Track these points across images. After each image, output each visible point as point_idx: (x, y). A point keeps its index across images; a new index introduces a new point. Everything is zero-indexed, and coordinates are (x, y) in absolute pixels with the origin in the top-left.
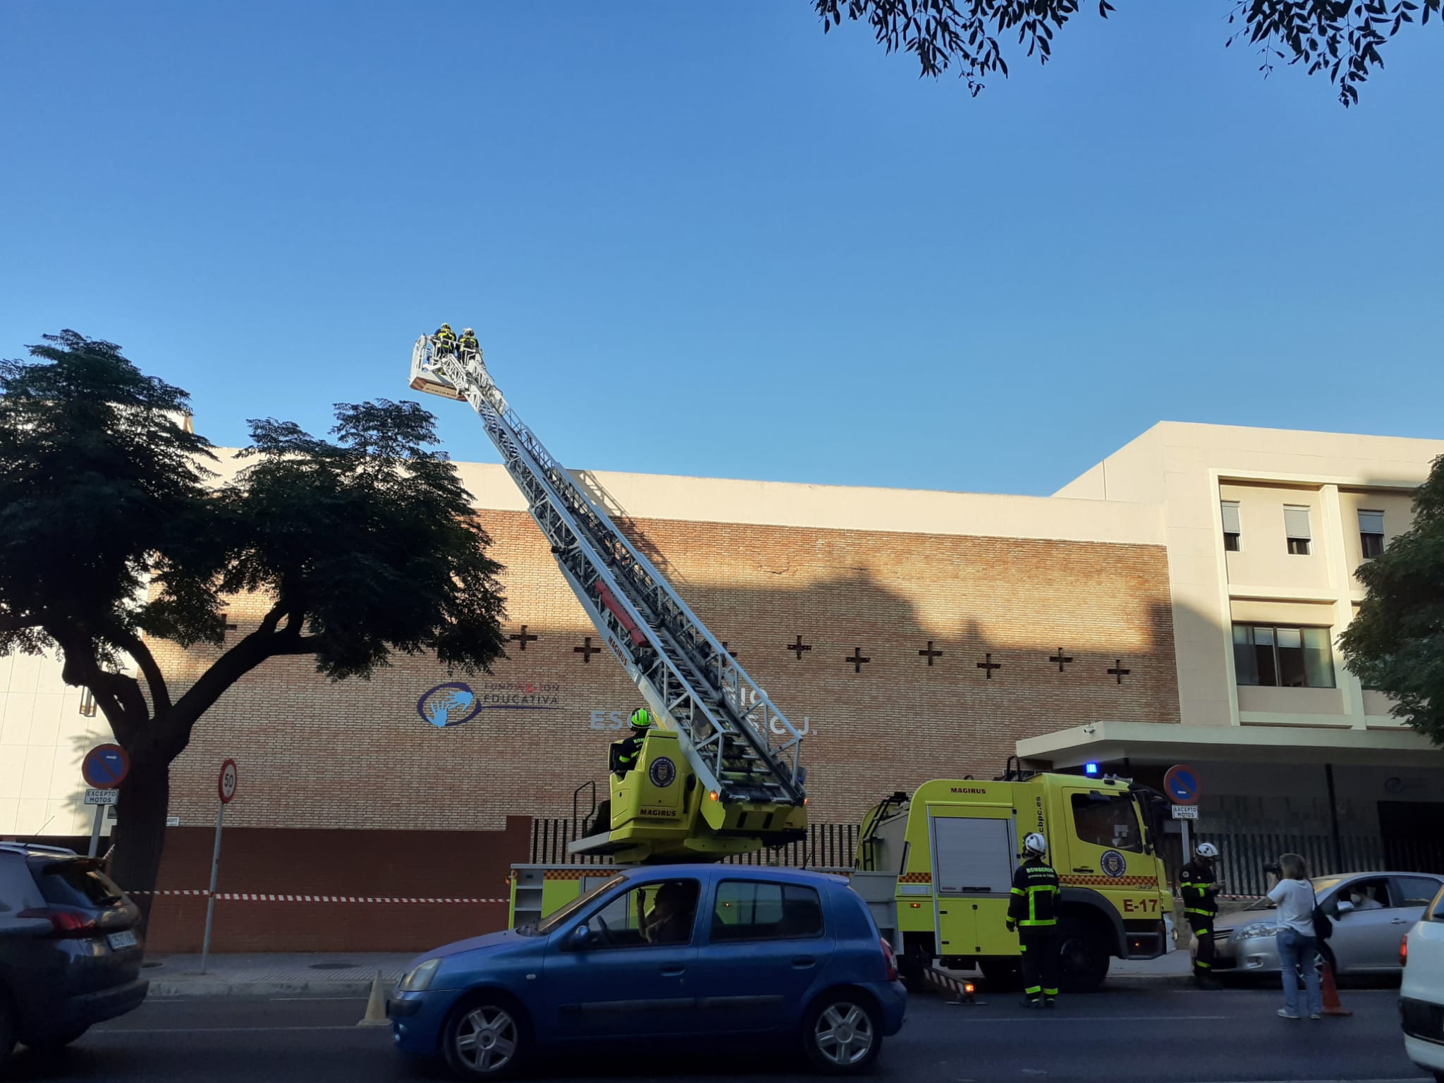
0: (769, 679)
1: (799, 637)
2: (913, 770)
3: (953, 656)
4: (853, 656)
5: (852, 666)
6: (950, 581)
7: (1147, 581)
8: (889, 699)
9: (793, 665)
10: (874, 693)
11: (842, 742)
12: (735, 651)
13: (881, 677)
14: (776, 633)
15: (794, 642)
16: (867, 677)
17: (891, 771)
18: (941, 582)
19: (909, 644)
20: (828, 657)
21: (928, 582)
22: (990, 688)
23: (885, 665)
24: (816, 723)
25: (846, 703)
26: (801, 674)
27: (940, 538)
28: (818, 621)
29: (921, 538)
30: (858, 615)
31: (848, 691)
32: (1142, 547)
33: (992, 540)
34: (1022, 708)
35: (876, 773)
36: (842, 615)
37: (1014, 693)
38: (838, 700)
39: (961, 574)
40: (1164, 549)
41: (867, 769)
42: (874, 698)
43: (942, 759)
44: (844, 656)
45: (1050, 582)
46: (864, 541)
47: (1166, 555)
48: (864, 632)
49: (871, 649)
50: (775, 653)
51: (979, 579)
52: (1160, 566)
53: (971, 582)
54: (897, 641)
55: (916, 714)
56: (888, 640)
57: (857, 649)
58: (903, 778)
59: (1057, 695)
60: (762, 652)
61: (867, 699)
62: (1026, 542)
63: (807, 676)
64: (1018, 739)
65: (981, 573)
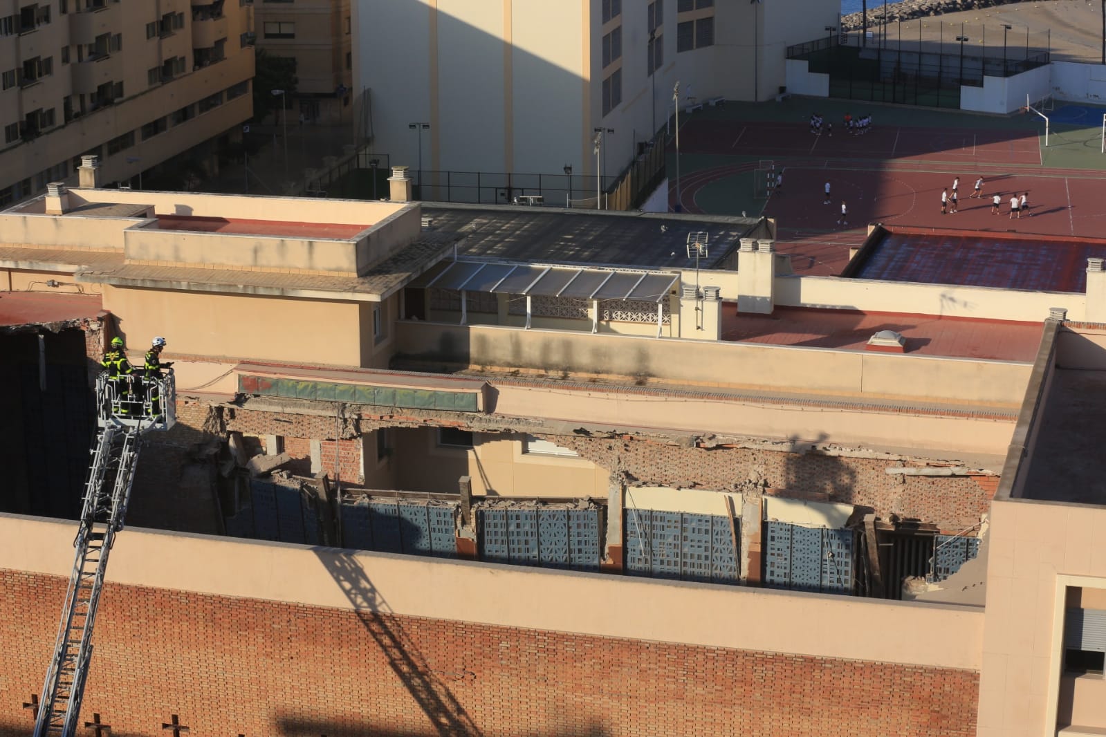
6: (671, 703)
7: (945, 717)
18: (661, 704)
21: (642, 702)
27: (662, 649)
29: (635, 647)
32: (943, 672)
33: (731, 656)
39: (689, 695)
40: (975, 676)
45: (809, 712)
46: (560, 647)
47: (978, 685)
51: (713, 702)
52: (966, 698)
53: (699, 707)
62: (778, 659)
65: (713, 696)
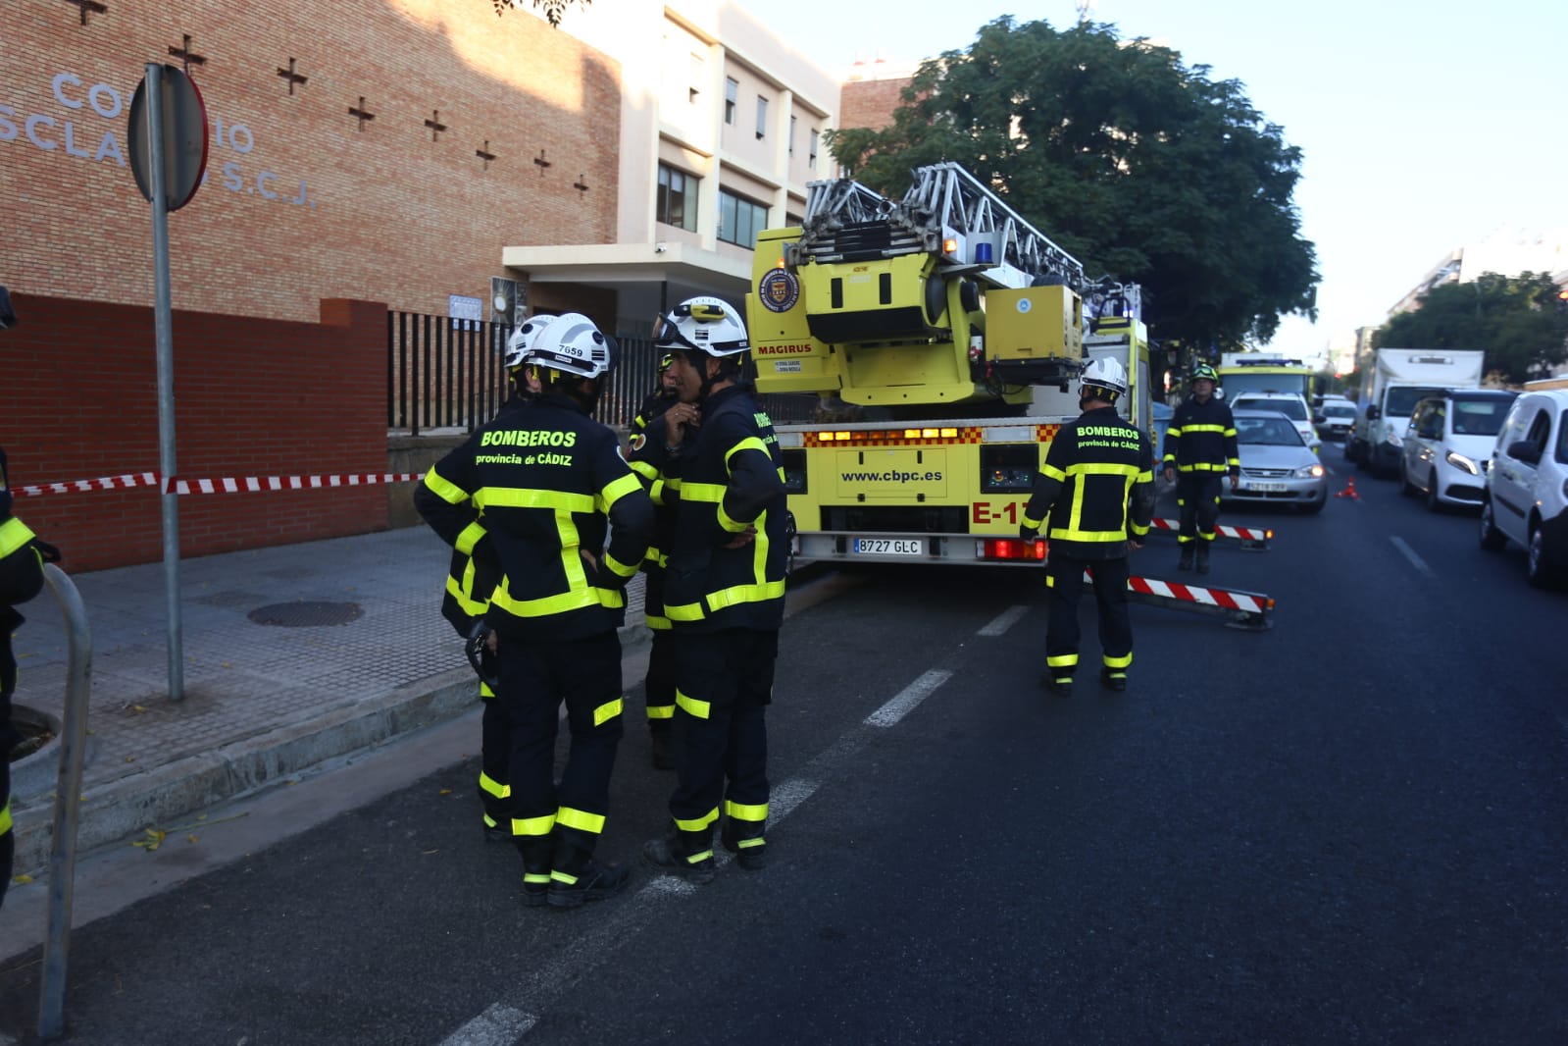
0: (255, 113)
1: (292, 60)
2: (414, 269)
3: (455, 134)
4: (356, 107)
5: (355, 120)
6: (457, 36)
7: (607, 96)
8: (394, 174)
9: (285, 101)
10: (379, 163)
11: (344, 222)
12: (205, 56)
13: (386, 144)
14: (262, 45)
15: (286, 67)
16: (371, 140)
17: (394, 267)
19: (415, 108)
20: (330, 102)
21: (436, 30)
22: (488, 183)
23: (390, 128)
24: (313, 191)
25: (348, 171)
26: (295, 117)
28: (315, 43)
30: (363, 50)
31: (351, 156)
32: (606, 57)
34: (509, 210)
35: (378, 268)
36: (346, 44)
37: (504, 192)
38: (339, 165)
39: (468, 31)
40: (620, 65)
41: (371, 261)
42: (378, 170)
43: (441, 258)
44: (346, 104)
45: (540, 71)
48: (372, 79)
49: (378, 104)
50: (261, 75)
51: (483, 45)
52: (616, 83)
53: (476, 45)
54: (404, 100)
55: (420, 200)
56: (394, 97)
57: (362, 99)
58: (404, 276)
59: (537, 202)
60: (243, 69)
61: (371, 170)
63: (304, 121)
64: (505, 245)
65: (485, 38)
